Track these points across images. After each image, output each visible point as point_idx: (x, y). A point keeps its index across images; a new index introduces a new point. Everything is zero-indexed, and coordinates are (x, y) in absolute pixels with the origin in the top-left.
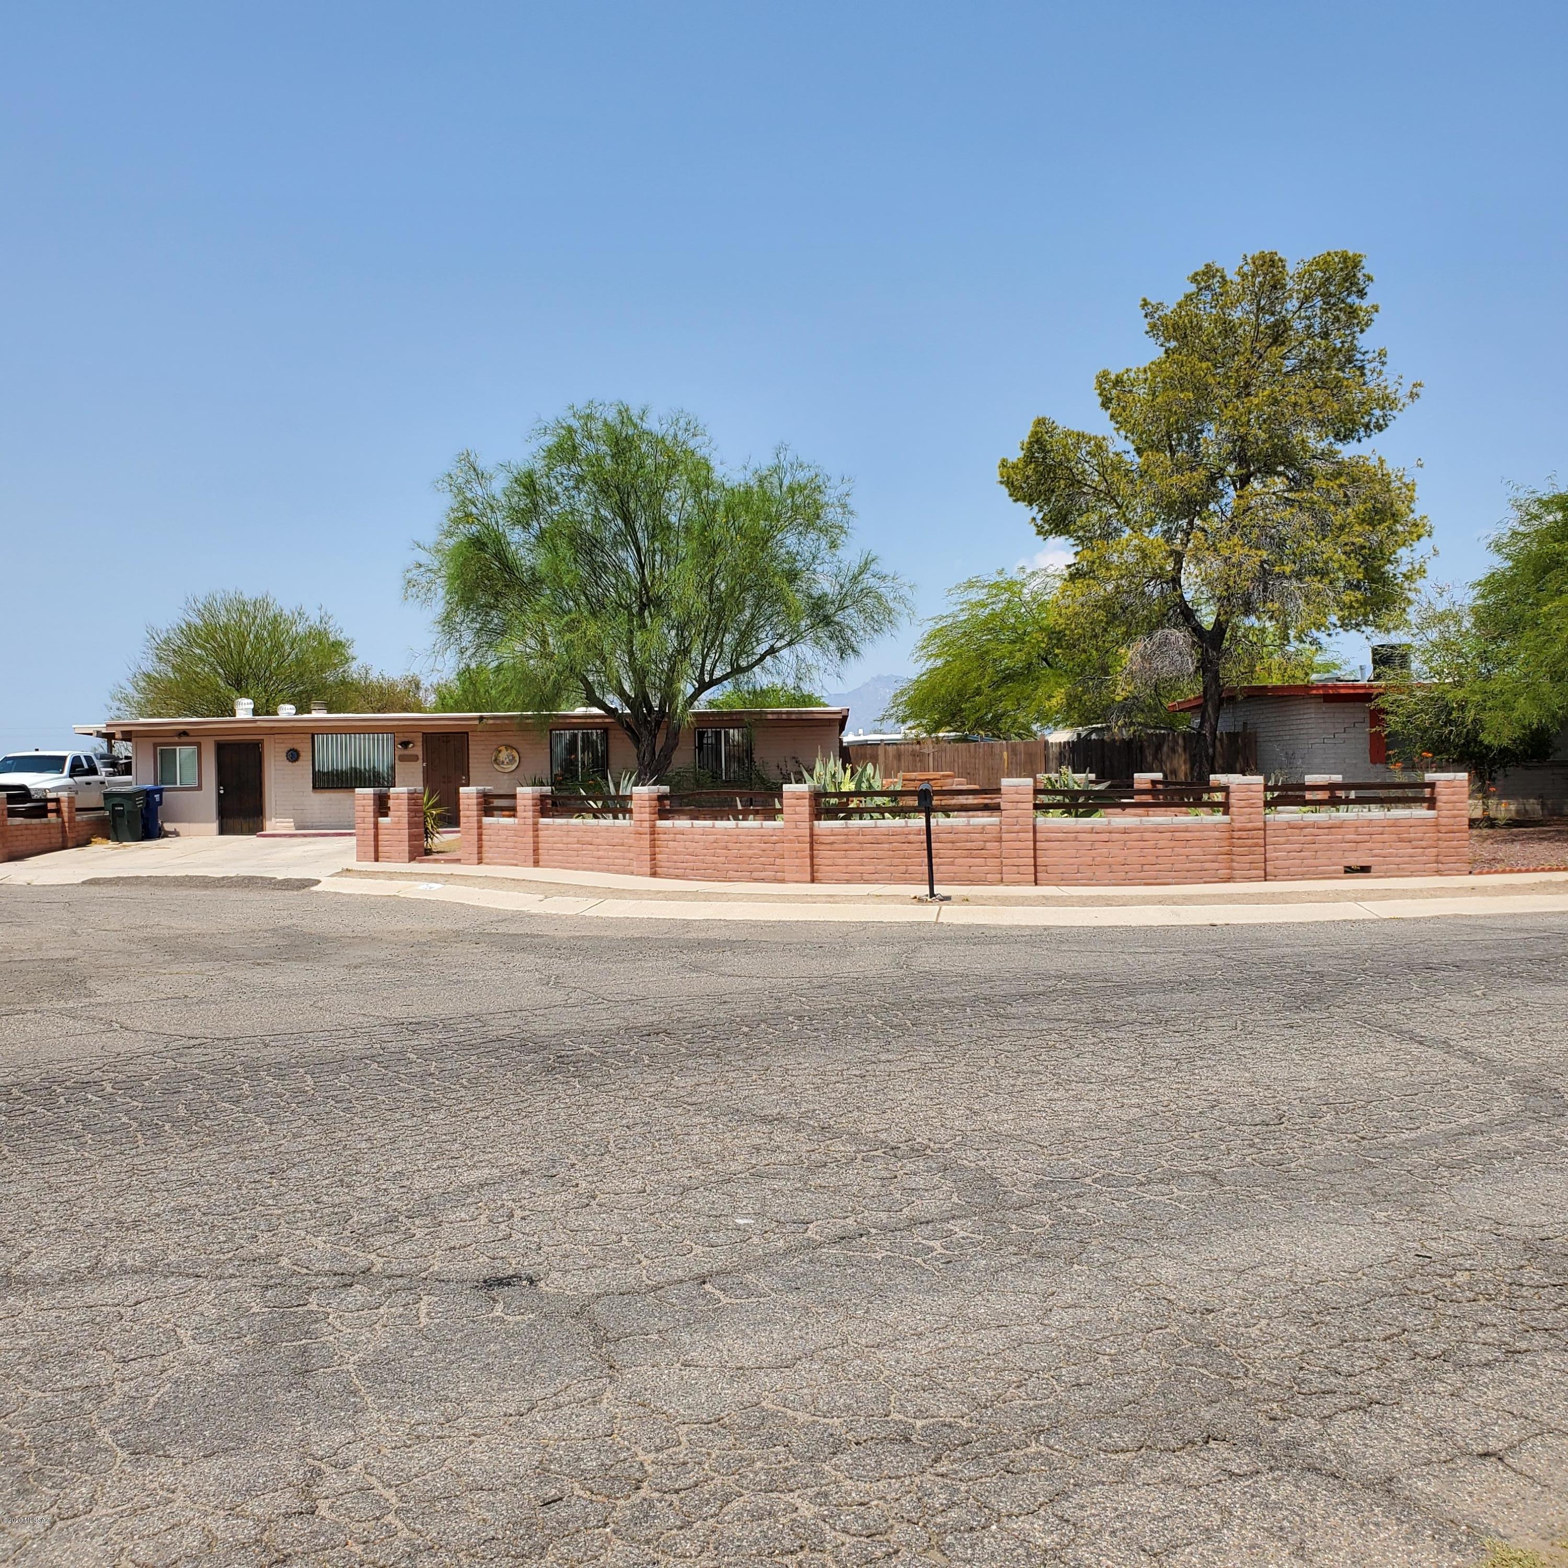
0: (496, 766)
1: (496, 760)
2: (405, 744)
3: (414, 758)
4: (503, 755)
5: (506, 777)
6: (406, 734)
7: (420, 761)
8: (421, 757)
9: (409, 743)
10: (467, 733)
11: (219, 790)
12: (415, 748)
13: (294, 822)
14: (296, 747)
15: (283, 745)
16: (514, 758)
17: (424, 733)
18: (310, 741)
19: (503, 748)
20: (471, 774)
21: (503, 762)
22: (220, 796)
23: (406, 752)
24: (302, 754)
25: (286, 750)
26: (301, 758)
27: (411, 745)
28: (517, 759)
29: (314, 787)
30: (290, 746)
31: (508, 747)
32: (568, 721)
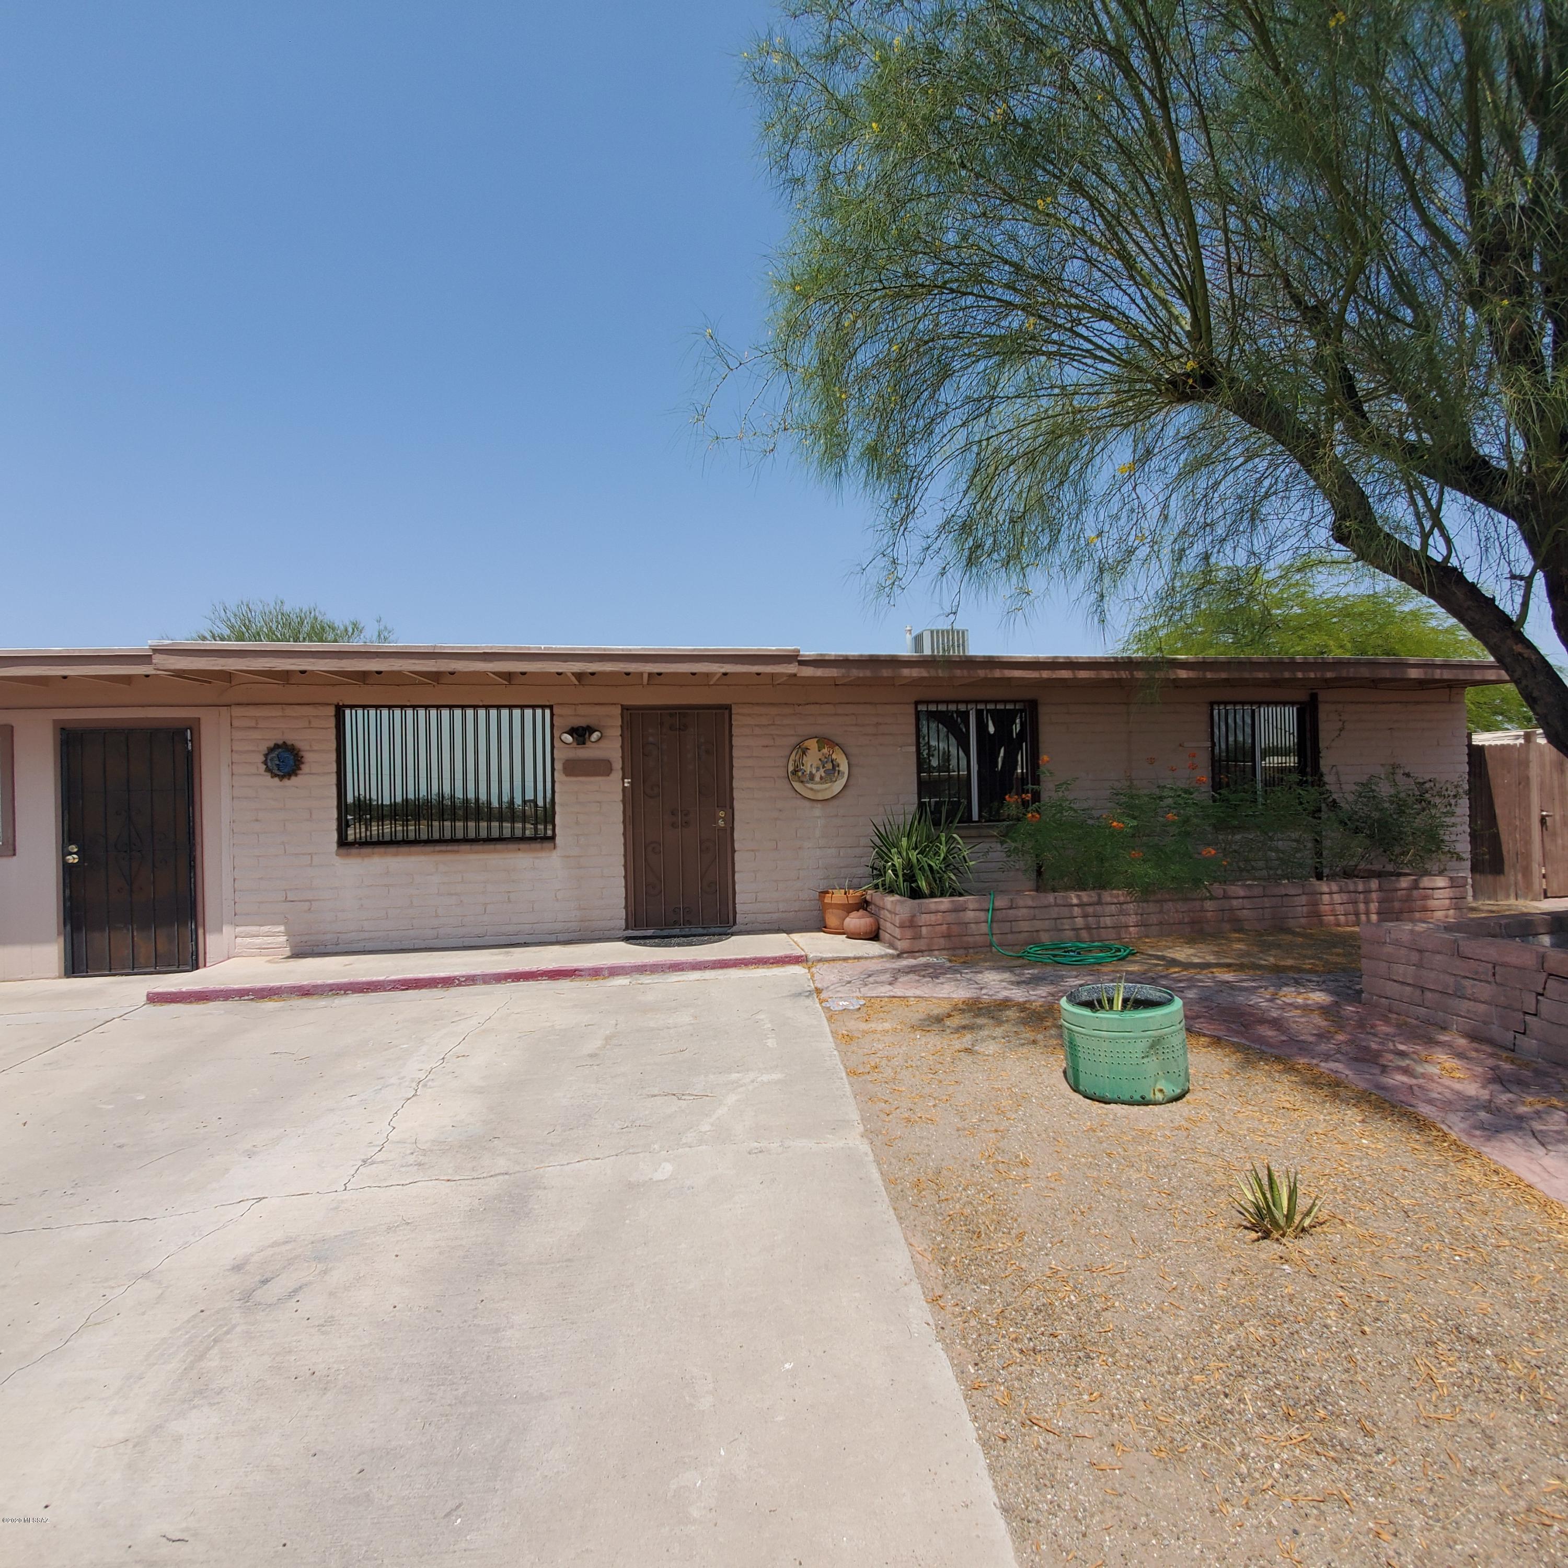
0: (797, 785)
1: (795, 772)
2: (581, 734)
3: (601, 768)
4: (811, 762)
5: (818, 811)
6: (582, 710)
7: (617, 774)
8: (617, 765)
9: (590, 730)
10: (728, 708)
11: (65, 853)
12: (602, 744)
13: (287, 933)
14: (292, 738)
15: (256, 735)
16: (835, 766)
17: (625, 708)
18: (332, 723)
19: (812, 744)
20: (736, 805)
21: (812, 777)
22: (68, 871)
23: (584, 753)
24: (308, 757)
25: (264, 748)
26: (305, 768)
27: (595, 736)
28: (844, 767)
29: (343, 843)
30: (278, 738)
31: (824, 741)
32: (997, 674)
